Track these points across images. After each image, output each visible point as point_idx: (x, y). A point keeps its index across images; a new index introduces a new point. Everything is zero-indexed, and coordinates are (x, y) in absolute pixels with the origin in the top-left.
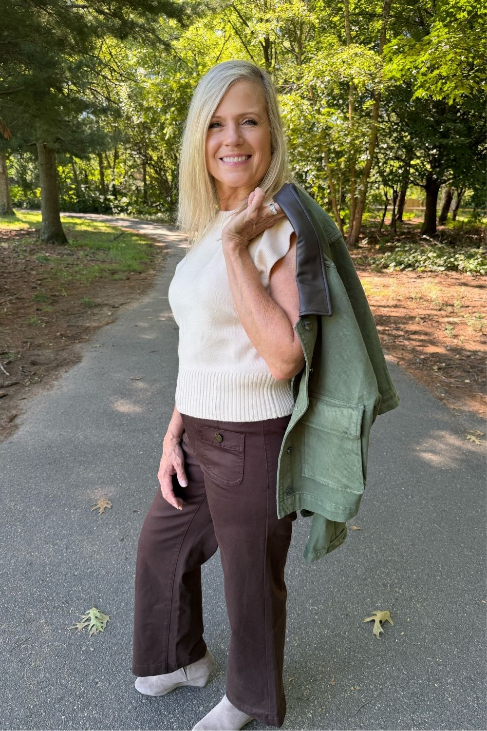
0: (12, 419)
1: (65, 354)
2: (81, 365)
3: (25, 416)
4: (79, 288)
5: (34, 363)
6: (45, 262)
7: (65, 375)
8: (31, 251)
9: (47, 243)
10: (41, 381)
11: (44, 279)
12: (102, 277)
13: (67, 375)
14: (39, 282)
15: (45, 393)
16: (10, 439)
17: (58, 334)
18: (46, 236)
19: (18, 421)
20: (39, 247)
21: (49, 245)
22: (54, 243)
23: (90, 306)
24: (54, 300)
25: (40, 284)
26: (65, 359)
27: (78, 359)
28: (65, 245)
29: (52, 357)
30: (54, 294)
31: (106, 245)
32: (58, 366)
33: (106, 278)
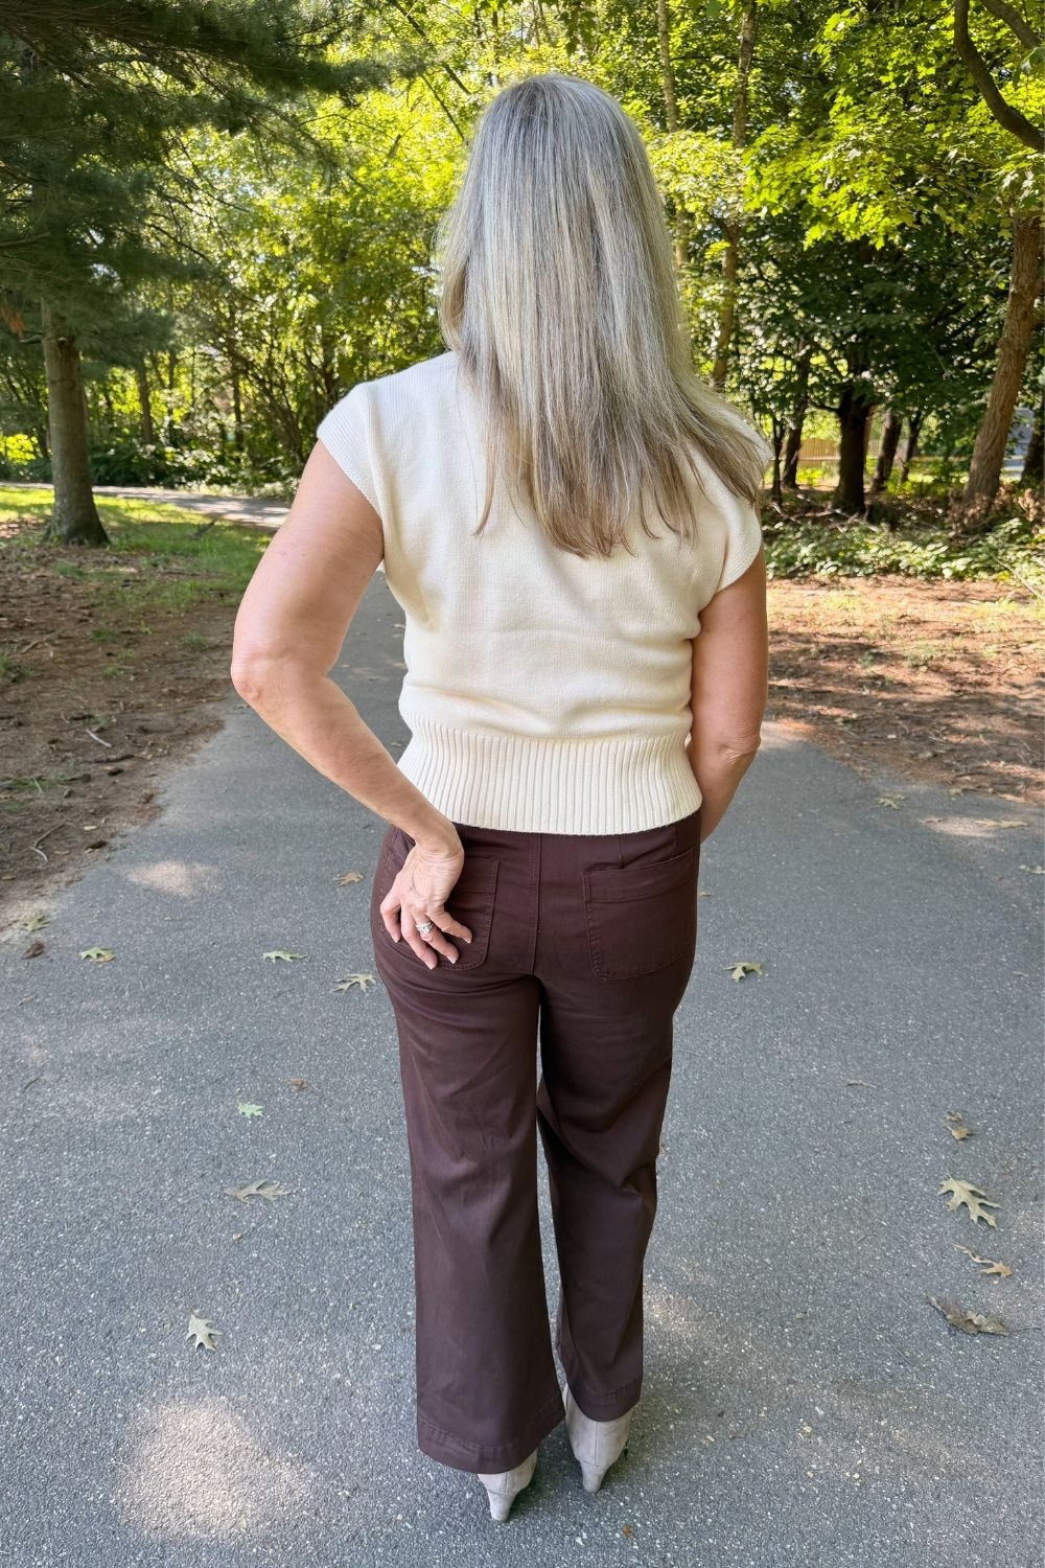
0: (149, 798)
1: (191, 718)
2: (225, 732)
3: (167, 796)
4: (166, 621)
5: (145, 731)
6: (78, 577)
7: (205, 746)
8: (38, 559)
9: (67, 543)
10: (169, 754)
11: (93, 606)
12: (202, 602)
13: (210, 745)
14: (86, 611)
15: (185, 768)
16: (158, 822)
17: (166, 690)
18: (64, 529)
19: (159, 801)
20: (52, 551)
21: (71, 546)
22: (81, 543)
23: (200, 648)
24: (132, 639)
25: (90, 615)
26: (195, 725)
27: (218, 726)
28: (105, 547)
29: (171, 721)
30: (126, 629)
31: (187, 544)
32: (187, 733)
33: (211, 603)
